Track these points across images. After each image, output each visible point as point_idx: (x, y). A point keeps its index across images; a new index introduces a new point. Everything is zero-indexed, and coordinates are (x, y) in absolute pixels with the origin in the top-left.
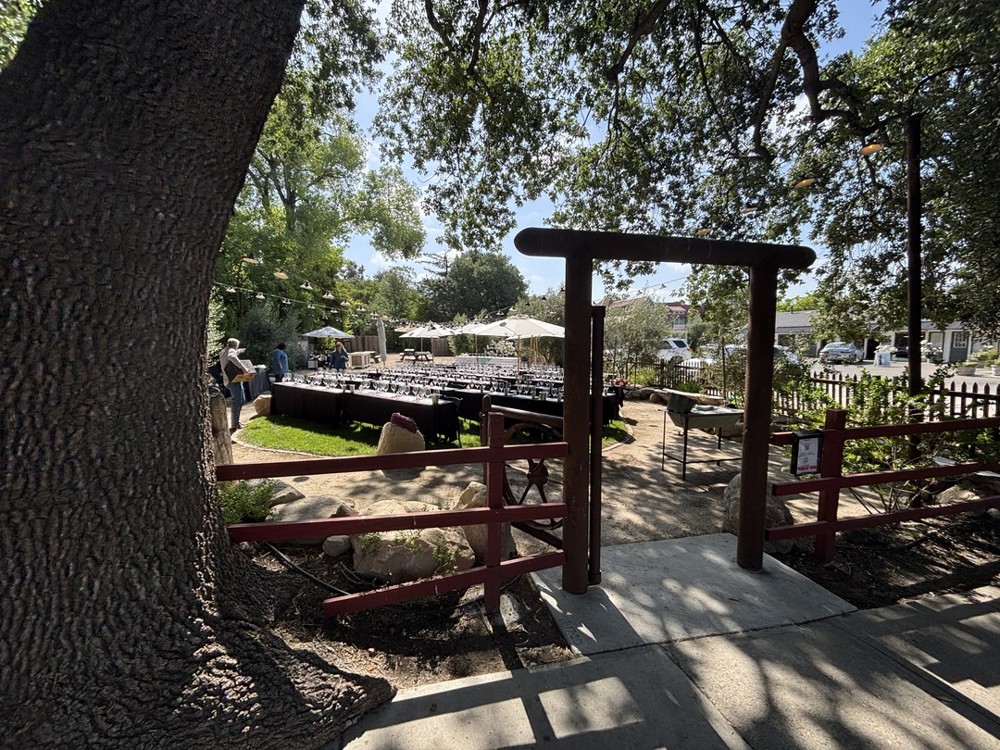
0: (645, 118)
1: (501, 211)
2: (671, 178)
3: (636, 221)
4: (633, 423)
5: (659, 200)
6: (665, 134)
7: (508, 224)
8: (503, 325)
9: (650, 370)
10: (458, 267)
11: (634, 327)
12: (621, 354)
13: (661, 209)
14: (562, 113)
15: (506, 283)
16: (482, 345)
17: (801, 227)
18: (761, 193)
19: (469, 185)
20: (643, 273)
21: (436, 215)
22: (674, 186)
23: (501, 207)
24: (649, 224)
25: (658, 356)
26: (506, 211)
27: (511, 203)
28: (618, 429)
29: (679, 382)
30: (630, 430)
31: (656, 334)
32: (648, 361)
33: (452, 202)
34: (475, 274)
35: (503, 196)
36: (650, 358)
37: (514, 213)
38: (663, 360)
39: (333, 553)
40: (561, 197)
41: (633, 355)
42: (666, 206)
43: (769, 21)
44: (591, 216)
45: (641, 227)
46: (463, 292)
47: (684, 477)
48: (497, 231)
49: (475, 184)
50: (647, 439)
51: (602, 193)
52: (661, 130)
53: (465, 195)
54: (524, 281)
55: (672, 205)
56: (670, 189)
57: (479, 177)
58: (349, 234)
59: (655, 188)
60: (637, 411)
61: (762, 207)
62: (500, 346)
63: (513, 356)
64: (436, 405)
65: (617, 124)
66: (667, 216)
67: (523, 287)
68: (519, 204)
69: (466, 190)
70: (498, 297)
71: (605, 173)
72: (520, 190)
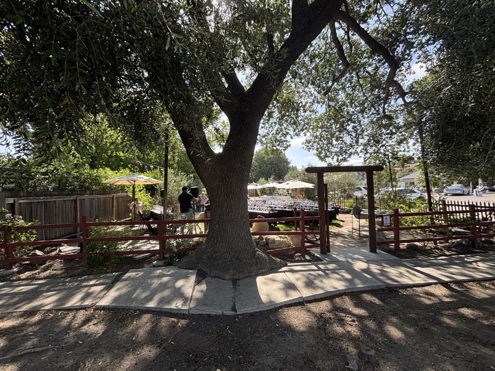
0: (340, 103)
1: (284, 141)
2: (353, 124)
3: (339, 141)
4: (343, 221)
5: (348, 133)
6: (349, 108)
7: (287, 145)
8: (288, 184)
9: (351, 201)
10: (258, 156)
11: (343, 182)
12: (337, 194)
13: (349, 136)
14: (308, 105)
15: (280, 162)
16: (272, 191)
17: (409, 140)
18: (391, 128)
19: (272, 132)
20: (343, 161)
21: (260, 144)
22: (354, 127)
23: (284, 139)
24: (345, 143)
25: (354, 194)
26: (287, 141)
27: (288, 138)
28: (336, 223)
29: (364, 205)
30: (341, 223)
31: (353, 185)
32: (349, 197)
33: (266, 139)
34: (266, 159)
35: (285, 135)
36: (350, 195)
37: (290, 142)
38: (356, 196)
39: (262, 244)
40: (308, 134)
41: (343, 194)
42: (351, 135)
43: (386, 68)
44: (320, 140)
45: (342, 144)
46: (260, 167)
47: (360, 236)
48: (283, 148)
49: (274, 132)
50: (348, 226)
51: (325, 131)
52: (347, 106)
53: (271, 136)
54: (288, 161)
55: (354, 134)
56: (353, 128)
57: (275, 129)
58: (214, 147)
59: (346, 128)
60: (345, 218)
61: (392, 133)
62: (280, 192)
63: (287, 196)
64: (269, 213)
65: (329, 106)
66: (352, 139)
67: (288, 163)
68: (292, 138)
69: (271, 134)
70: (276, 169)
71: (326, 123)
72: (291, 132)
